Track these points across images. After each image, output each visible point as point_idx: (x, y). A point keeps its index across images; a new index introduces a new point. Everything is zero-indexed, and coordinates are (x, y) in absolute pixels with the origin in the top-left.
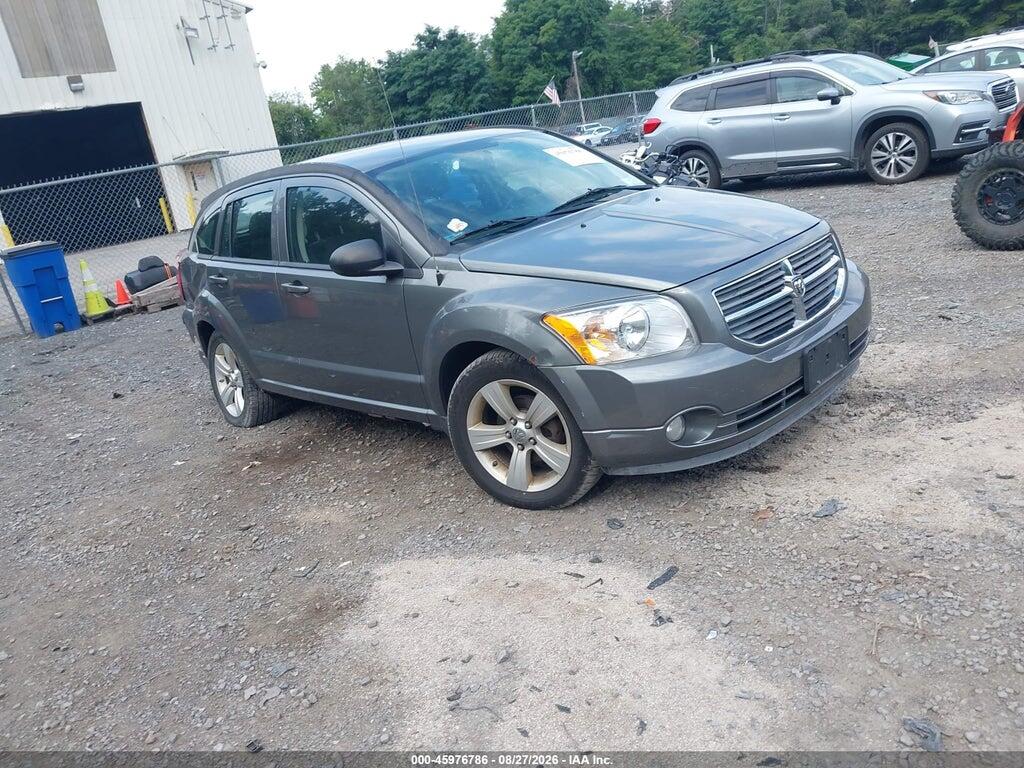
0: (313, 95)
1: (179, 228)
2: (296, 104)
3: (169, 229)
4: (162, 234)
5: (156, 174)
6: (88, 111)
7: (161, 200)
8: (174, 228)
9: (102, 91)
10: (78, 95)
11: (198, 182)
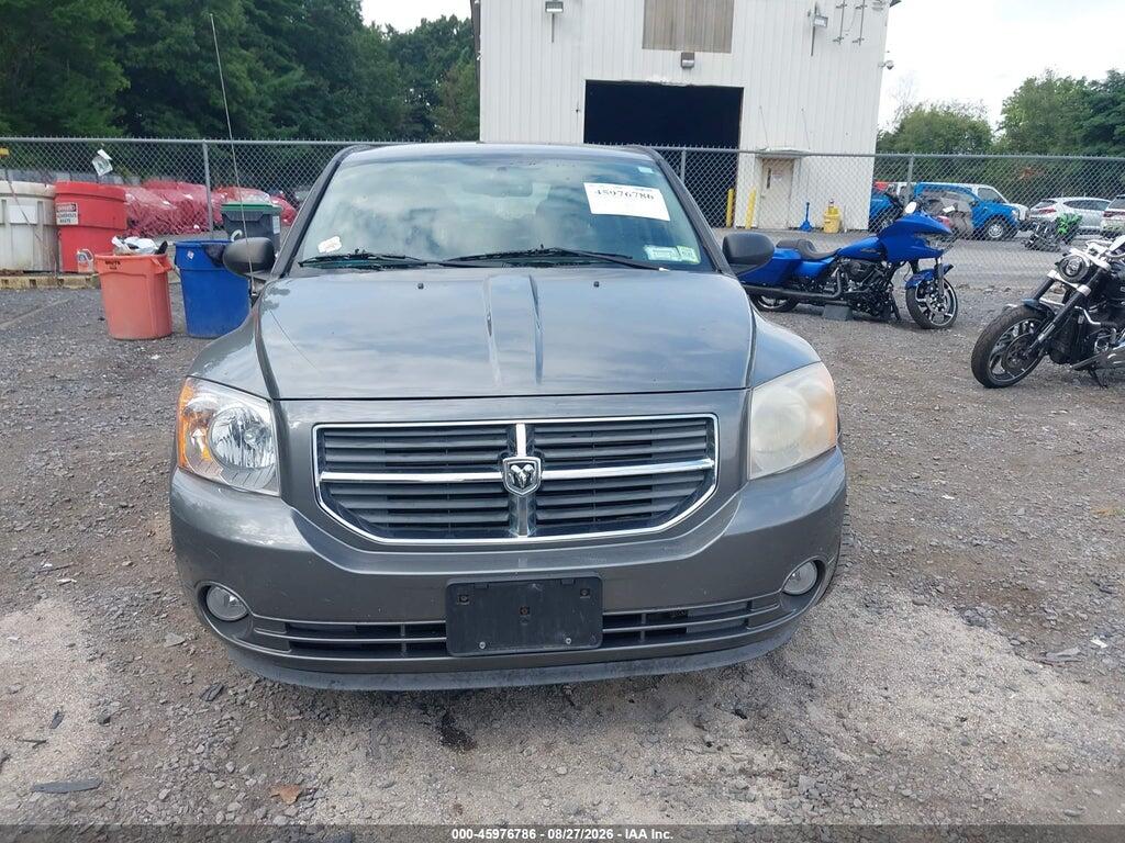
0: (1004, 112)
1: (736, 224)
2: (975, 119)
3: (728, 222)
4: (720, 225)
5: (735, 159)
6: (690, 89)
7: (731, 191)
8: (732, 224)
9: (711, 71)
10: (687, 71)
11: (773, 179)
